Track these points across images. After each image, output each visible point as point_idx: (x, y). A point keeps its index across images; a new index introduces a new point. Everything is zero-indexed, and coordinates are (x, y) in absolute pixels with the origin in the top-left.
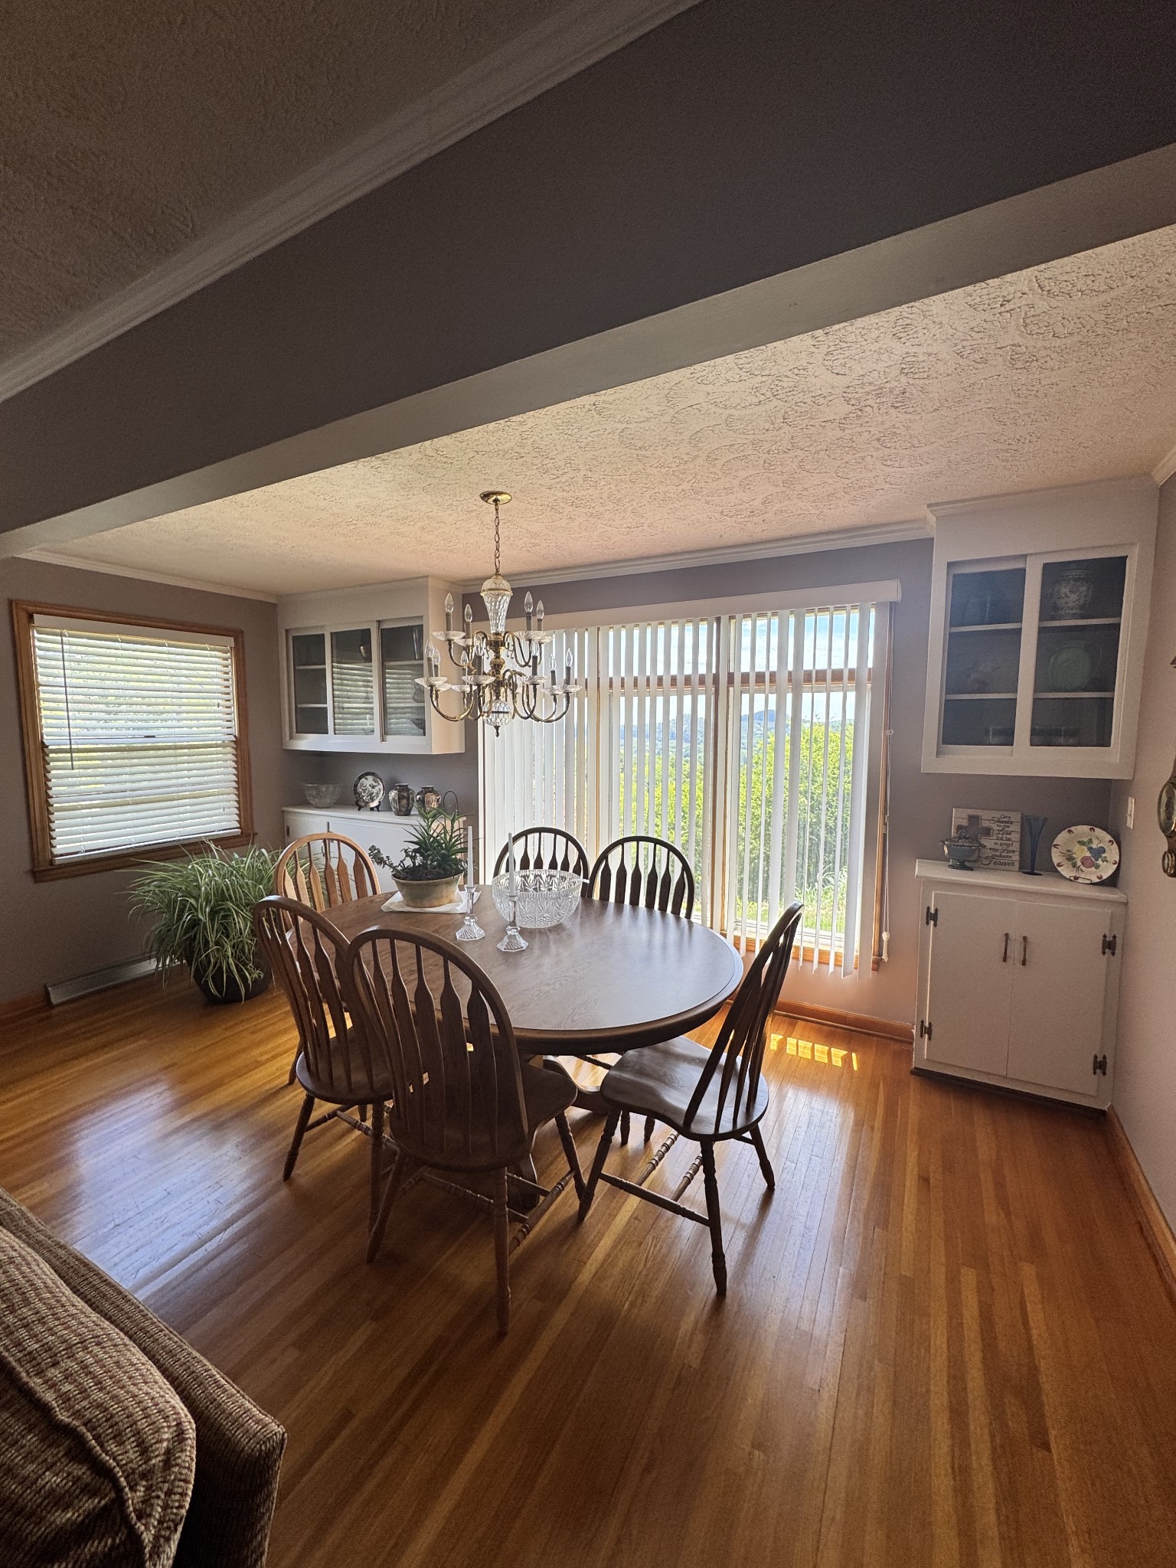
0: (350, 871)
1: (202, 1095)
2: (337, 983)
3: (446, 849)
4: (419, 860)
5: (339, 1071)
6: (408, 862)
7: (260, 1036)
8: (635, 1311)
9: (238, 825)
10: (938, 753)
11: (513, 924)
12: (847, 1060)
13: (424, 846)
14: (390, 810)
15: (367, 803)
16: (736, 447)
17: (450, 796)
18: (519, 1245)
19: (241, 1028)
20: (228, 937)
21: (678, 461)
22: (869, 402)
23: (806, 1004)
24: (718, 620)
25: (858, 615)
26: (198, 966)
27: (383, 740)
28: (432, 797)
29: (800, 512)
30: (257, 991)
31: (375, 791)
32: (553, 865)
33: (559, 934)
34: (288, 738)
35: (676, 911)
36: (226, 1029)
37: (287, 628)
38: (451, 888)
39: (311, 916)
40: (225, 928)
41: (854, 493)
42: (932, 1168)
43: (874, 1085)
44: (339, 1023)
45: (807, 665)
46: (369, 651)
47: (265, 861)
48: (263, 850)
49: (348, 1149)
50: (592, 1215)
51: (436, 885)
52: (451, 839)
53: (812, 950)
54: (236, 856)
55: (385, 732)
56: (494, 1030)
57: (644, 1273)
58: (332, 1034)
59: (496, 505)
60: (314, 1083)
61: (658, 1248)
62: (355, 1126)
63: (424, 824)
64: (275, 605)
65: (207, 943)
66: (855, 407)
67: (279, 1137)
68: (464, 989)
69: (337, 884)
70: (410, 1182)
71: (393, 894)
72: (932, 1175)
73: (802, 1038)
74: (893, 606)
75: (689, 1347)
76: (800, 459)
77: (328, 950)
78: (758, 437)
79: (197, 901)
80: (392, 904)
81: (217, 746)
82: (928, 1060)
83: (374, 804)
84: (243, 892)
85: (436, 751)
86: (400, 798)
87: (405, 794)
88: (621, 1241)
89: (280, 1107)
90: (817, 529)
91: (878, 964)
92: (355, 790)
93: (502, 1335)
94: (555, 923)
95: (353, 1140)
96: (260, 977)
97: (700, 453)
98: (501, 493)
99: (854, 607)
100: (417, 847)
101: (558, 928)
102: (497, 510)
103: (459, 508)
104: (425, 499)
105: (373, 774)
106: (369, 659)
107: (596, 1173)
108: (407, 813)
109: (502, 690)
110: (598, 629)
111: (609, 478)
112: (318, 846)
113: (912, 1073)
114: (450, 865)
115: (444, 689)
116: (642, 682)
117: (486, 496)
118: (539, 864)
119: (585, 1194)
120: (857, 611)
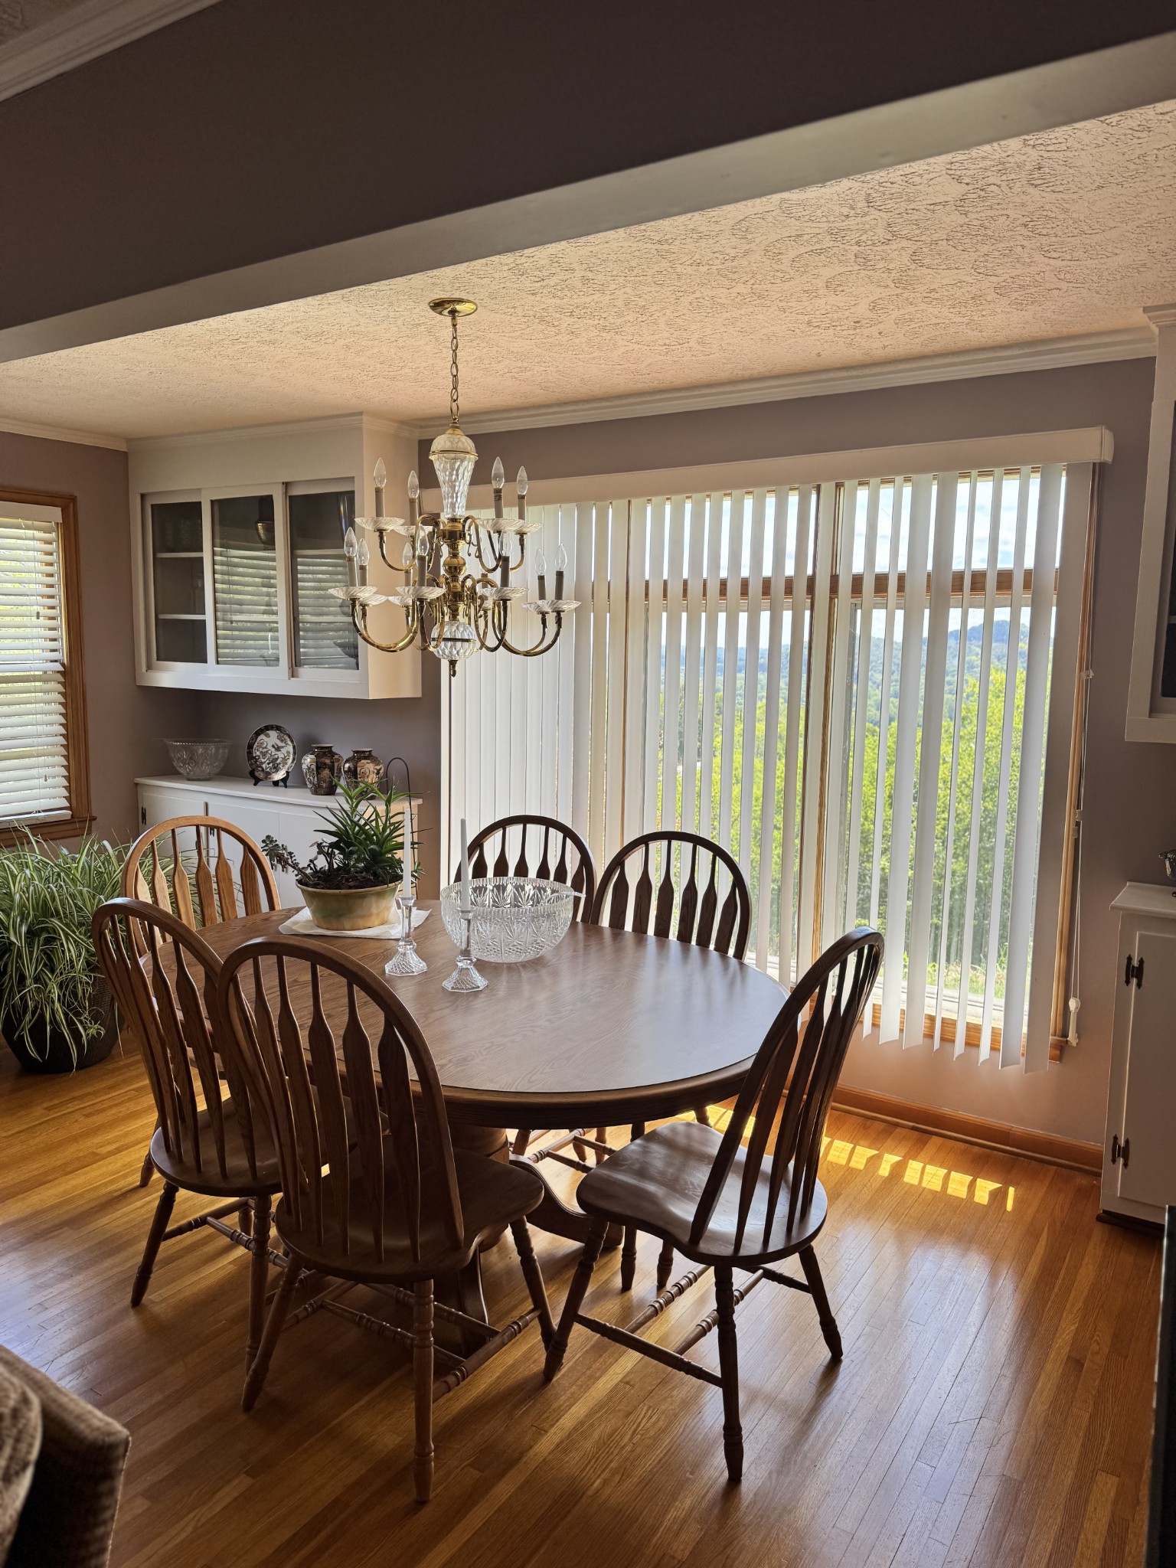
0: (236, 877)
1: (17, 1194)
2: (208, 1025)
3: (377, 844)
4: (338, 859)
5: (209, 1153)
6: (322, 863)
7: (98, 1119)
8: (608, 1490)
9: (67, 804)
10: (1153, 711)
11: (466, 953)
12: (998, 1197)
13: (346, 839)
14: (303, 785)
15: (269, 774)
16: (805, 237)
17: (397, 765)
18: (449, 1391)
19: (72, 1107)
20: (52, 971)
21: (721, 257)
22: (992, 180)
23: (947, 1110)
24: (818, 489)
25: (1038, 480)
26: (9, 1011)
27: (293, 675)
28: (368, 768)
29: (934, 321)
30: (97, 1056)
31: (280, 755)
32: (543, 872)
33: (536, 971)
34: (144, 668)
35: (722, 948)
36: (48, 1109)
37: (144, 491)
38: (383, 903)
39: (172, 926)
40: (49, 958)
41: (1016, 295)
42: (1095, 1347)
43: (1032, 1234)
44: (212, 1094)
45: (958, 565)
46: (270, 529)
47: (108, 860)
48: (106, 843)
49: (222, 1274)
50: (563, 1375)
51: (363, 896)
52: (384, 830)
53: (954, 1023)
54: (65, 851)
55: (296, 662)
56: (415, 1087)
57: (629, 1448)
58: (202, 1105)
59: (454, 318)
60: (173, 1165)
61: (654, 1419)
62: (236, 1240)
63: (347, 807)
64: (125, 454)
65: (22, 978)
66: (970, 187)
67: (123, 1255)
68: (373, 1023)
69: (216, 897)
70: (306, 1309)
71: (298, 910)
72: (1089, 1355)
73: (932, 1161)
74: (1100, 470)
75: (677, 1535)
76: (910, 251)
77: (197, 977)
78: (837, 225)
79: (8, 915)
80: (296, 923)
81: (35, 679)
82: (1121, 1198)
83: (279, 776)
84: (75, 904)
85: (373, 695)
86: (320, 767)
87: (328, 761)
88: (604, 1406)
89: (126, 1214)
90: (975, 343)
91: (1061, 1049)
92: (250, 753)
93: (421, 1502)
94: (530, 956)
95: (230, 1263)
96: (99, 1034)
97: (753, 246)
98: (460, 301)
99: (1034, 470)
100: (334, 839)
101: (536, 964)
102: (454, 326)
103: (399, 322)
104: (346, 310)
105: (278, 728)
106: (270, 544)
107: (571, 1315)
108: (331, 791)
109: (462, 607)
110: (629, 502)
111: (621, 280)
112: (187, 837)
113: (1099, 1219)
114: (383, 868)
115: (374, 603)
116: (695, 589)
117: (438, 305)
118: (522, 869)
119: (555, 1343)
120: (1038, 475)
